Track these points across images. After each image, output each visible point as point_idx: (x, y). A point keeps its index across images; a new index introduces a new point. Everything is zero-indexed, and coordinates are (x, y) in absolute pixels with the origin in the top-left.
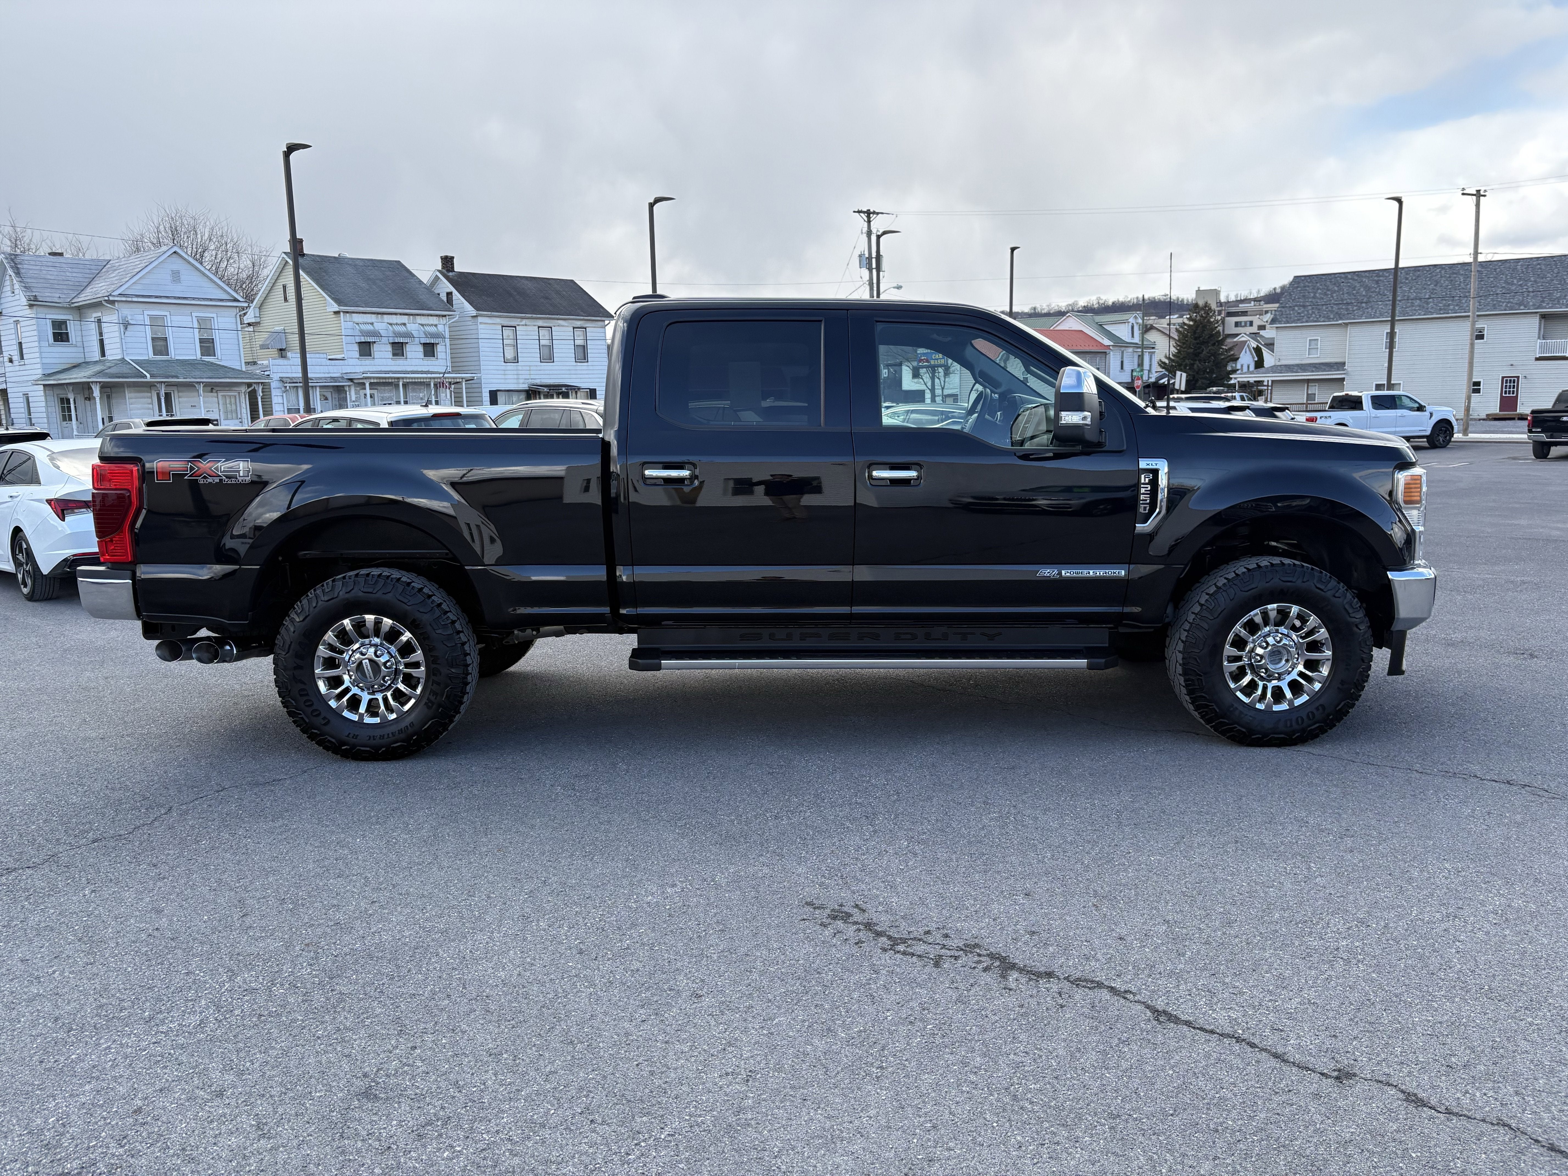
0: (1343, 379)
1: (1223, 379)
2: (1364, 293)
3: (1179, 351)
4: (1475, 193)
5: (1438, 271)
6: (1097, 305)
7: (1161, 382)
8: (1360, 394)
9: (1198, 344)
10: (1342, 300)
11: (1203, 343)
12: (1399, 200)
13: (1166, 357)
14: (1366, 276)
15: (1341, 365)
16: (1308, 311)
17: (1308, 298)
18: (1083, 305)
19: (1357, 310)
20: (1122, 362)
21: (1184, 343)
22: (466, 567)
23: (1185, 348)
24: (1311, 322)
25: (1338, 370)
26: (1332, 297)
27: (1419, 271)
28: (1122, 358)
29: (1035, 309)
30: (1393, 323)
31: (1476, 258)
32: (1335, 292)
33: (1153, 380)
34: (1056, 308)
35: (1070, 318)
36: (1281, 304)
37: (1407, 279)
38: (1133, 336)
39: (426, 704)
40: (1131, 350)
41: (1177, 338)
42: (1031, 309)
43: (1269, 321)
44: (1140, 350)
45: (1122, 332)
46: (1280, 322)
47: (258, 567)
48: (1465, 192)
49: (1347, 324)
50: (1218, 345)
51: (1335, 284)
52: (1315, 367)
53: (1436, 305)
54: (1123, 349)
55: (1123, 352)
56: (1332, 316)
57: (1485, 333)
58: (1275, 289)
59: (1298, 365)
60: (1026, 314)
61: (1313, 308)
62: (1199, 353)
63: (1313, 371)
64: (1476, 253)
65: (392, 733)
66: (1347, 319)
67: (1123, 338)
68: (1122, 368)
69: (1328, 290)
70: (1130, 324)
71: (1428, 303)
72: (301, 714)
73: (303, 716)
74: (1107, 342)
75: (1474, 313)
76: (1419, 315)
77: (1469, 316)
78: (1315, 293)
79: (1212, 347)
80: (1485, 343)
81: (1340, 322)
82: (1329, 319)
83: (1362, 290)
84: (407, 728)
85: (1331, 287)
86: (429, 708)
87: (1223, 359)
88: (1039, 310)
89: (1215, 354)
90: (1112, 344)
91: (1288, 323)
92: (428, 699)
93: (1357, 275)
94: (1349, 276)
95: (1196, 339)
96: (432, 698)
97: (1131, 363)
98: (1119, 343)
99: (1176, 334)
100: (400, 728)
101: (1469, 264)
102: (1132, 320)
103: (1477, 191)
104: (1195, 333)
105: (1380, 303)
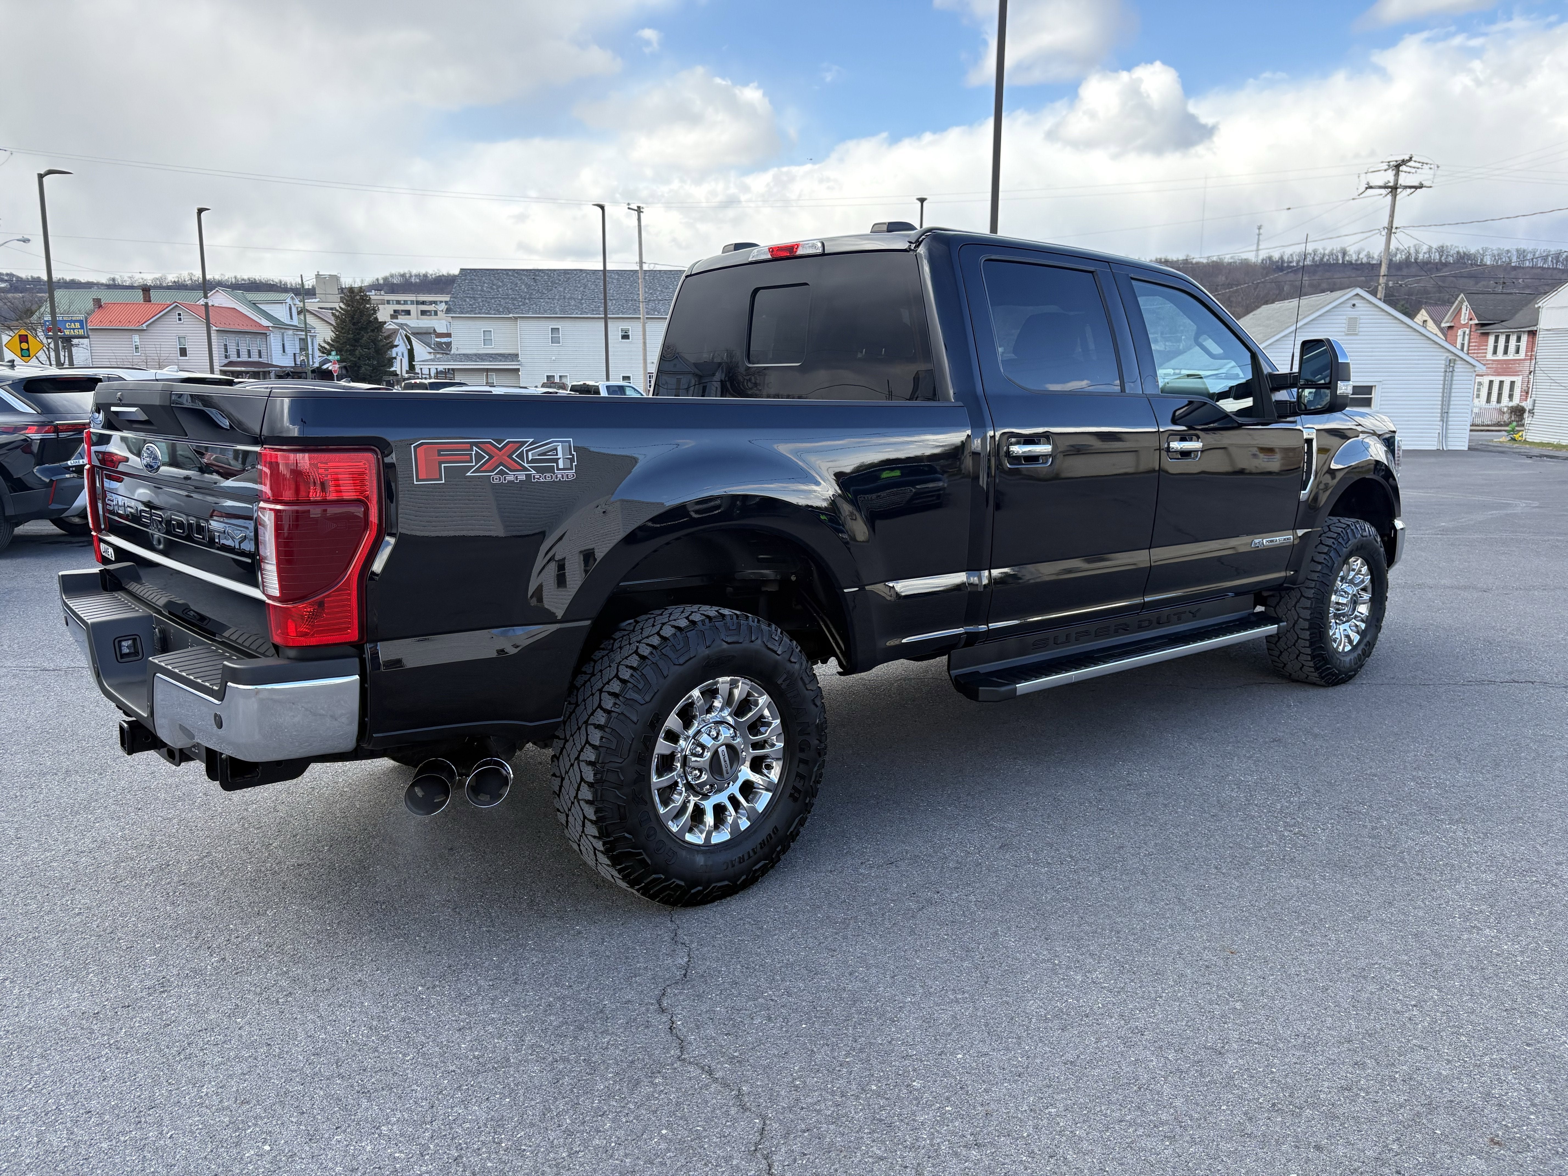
0: (518, 370)
1: (385, 365)
2: (526, 290)
3: (338, 337)
4: (636, 208)
5: (584, 275)
6: (190, 282)
7: (325, 367)
8: (597, 384)
9: (356, 329)
10: (507, 295)
11: (361, 329)
12: (602, 207)
13: (325, 341)
14: (524, 275)
15: (514, 357)
16: (478, 303)
17: (477, 291)
18: (173, 280)
19: (522, 305)
20: (283, 345)
21: (343, 328)
22: (846, 591)
23: (344, 333)
24: (483, 313)
25: (513, 361)
26: (498, 291)
27: (568, 273)
28: (283, 341)
29: (114, 280)
30: (606, 319)
31: (641, 267)
32: (500, 287)
33: (317, 365)
34: (141, 280)
35: (217, 294)
36: (453, 294)
37: (560, 280)
38: (291, 318)
39: (791, 795)
40: (291, 332)
41: (334, 323)
42: (110, 279)
43: (444, 310)
44: (304, 333)
45: (280, 312)
46: (455, 312)
47: (588, 623)
48: (630, 207)
49: (516, 318)
50: (378, 331)
51: (498, 279)
52: (491, 357)
53: (589, 306)
54: (283, 331)
55: (283, 334)
56: (501, 310)
57: (630, 333)
58: (377, 280)
59: (476, 355)
60: (102, 285)
61: (483, 301)
62: (359, 339)
63: (491, 361)
64: (641, 263)
65: (753, 850)
66: (516, 313)
67: (282, 320)
68: (284, 351)
69: (494, 285)
70: (288, 305)
71: (582, 304)
72: (641, 854)
73: (645, 856)
74: (265, 323)
75: (643, 316)
76: (577, 314)
77: (640, 318)
78: (482, 287)
79: (372, 334)
80: (631, 343)
81: (511, 315)
82: (500, 313)
83: (523, 287)
84: (771, 838)
85: (495, 282)
86: (795, 800)
87: (383, 346)
88: (119, 281)
89: (374, 341)
90: (272, 325)
91: (462, 313)
92: (794, 788)
93: (517, 273)
94: (510, 273)
95: (354, 324)
96: (799, 785)
97: (293, 347)
98: (279, 325)
99: (333, 318)
100: (760, 841)
101: (636, 271)
102: (289, 301)
103: (639, 207)
104: (353, 318)
105: (542, 301)
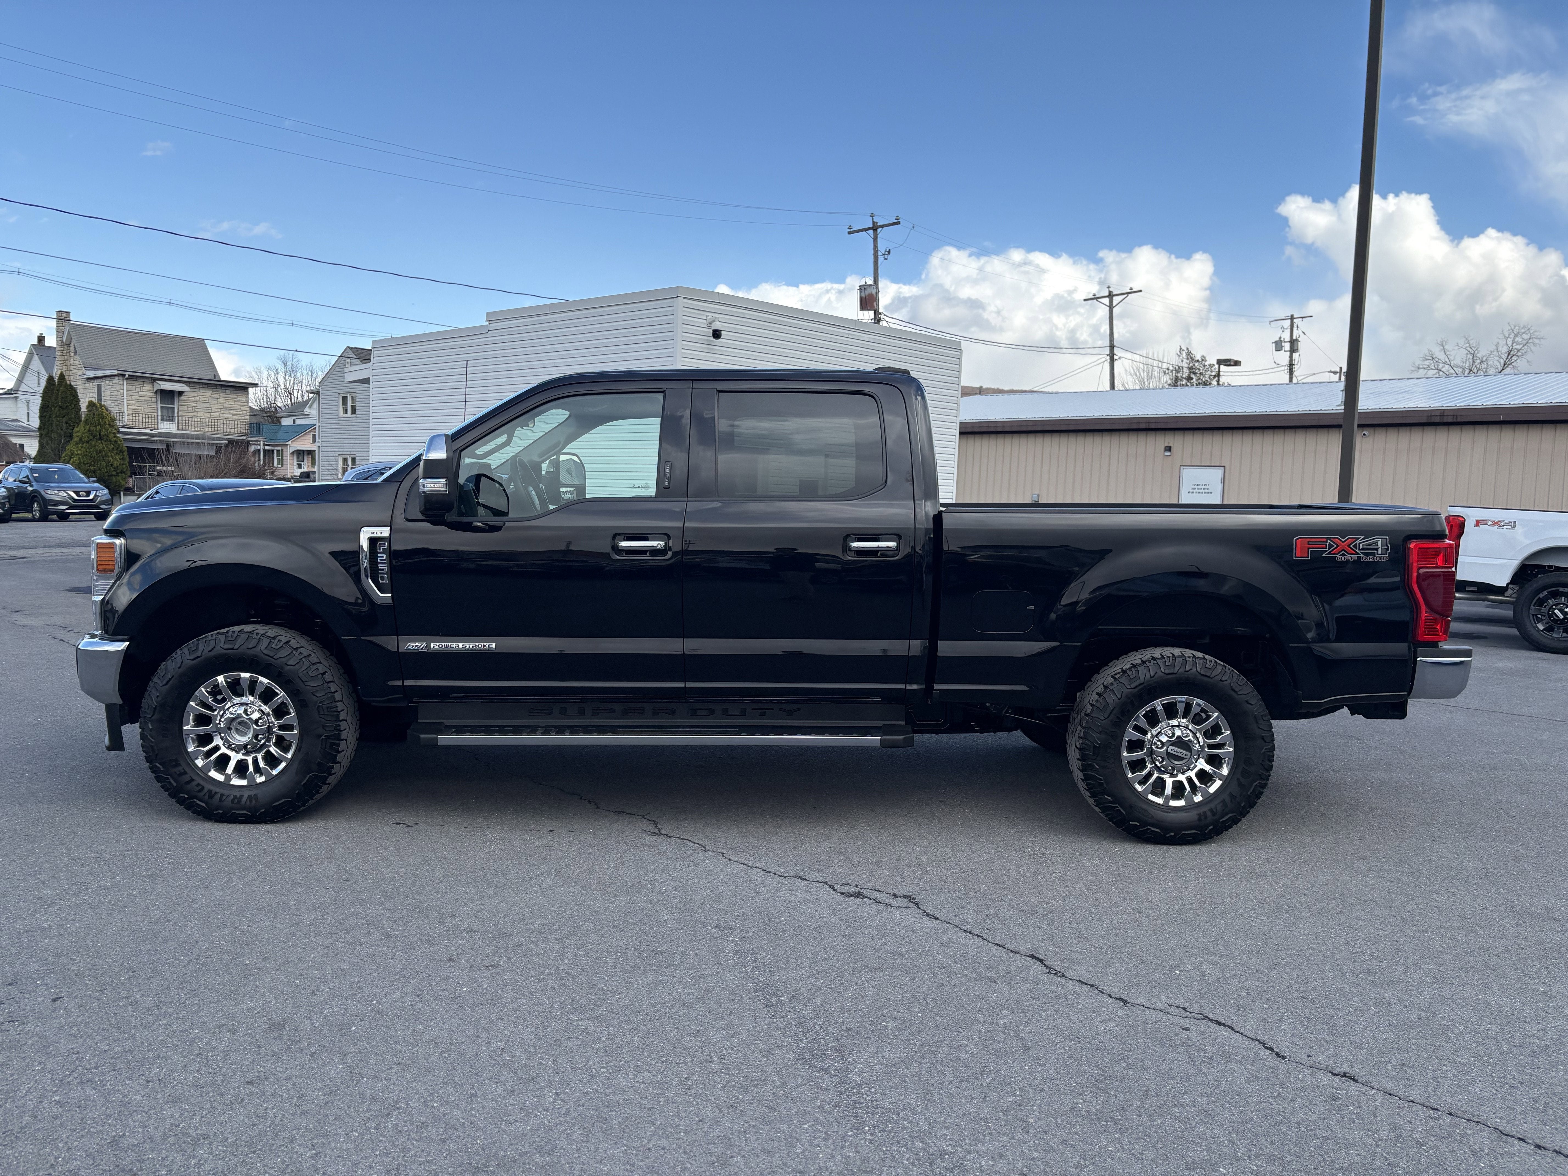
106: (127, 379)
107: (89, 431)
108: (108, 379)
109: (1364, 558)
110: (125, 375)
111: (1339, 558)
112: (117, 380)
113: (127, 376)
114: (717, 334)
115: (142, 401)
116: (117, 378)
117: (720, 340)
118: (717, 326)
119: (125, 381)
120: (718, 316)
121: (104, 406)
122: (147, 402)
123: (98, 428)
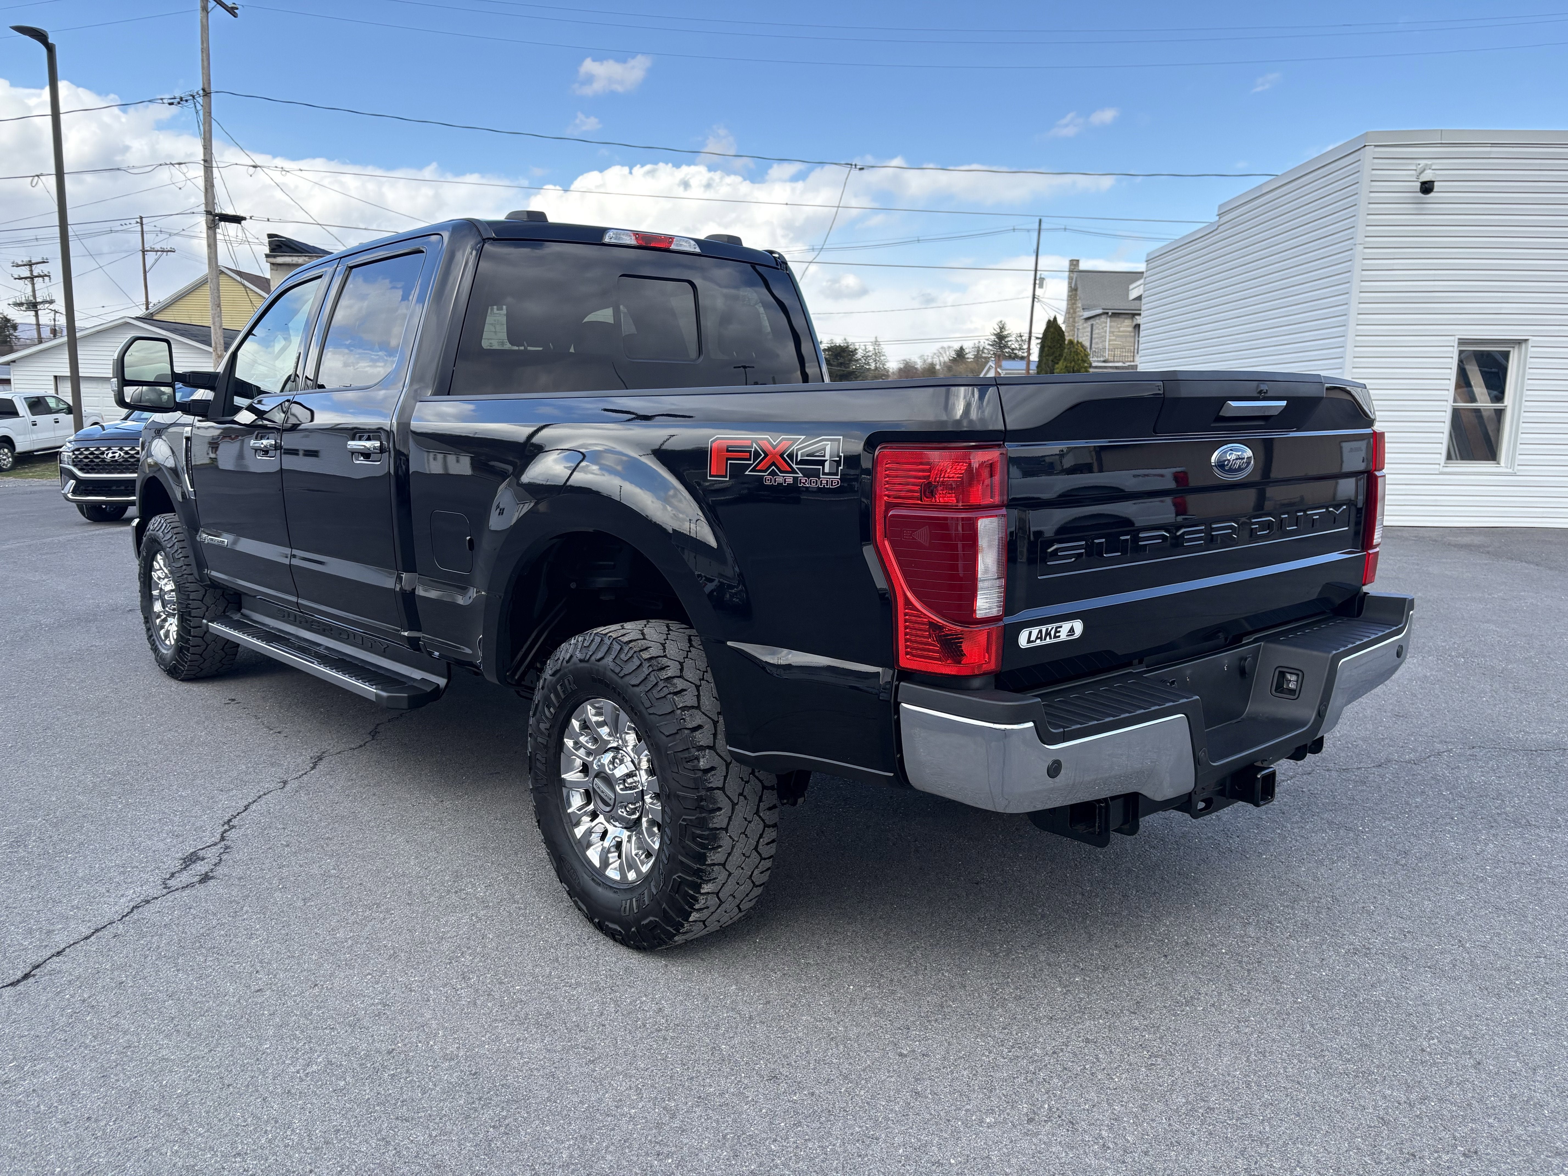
106: (1110, 317)
107: (1066, 367)
108: (1098, 318)
109: (805, 482)
110: (1107, 313)
111: (768, 480)
112: (1103, 318)
113: (1110, 314)
114: (1427, 188)
115: (1121, 336)
116: (1103, 316)
117: (1432, 195)
118: (1425, 177)
119: (1108, 320)
120: (1429, 162)
121: (1081, 343)
122: (1126, 337)
123: (1073, 363)
